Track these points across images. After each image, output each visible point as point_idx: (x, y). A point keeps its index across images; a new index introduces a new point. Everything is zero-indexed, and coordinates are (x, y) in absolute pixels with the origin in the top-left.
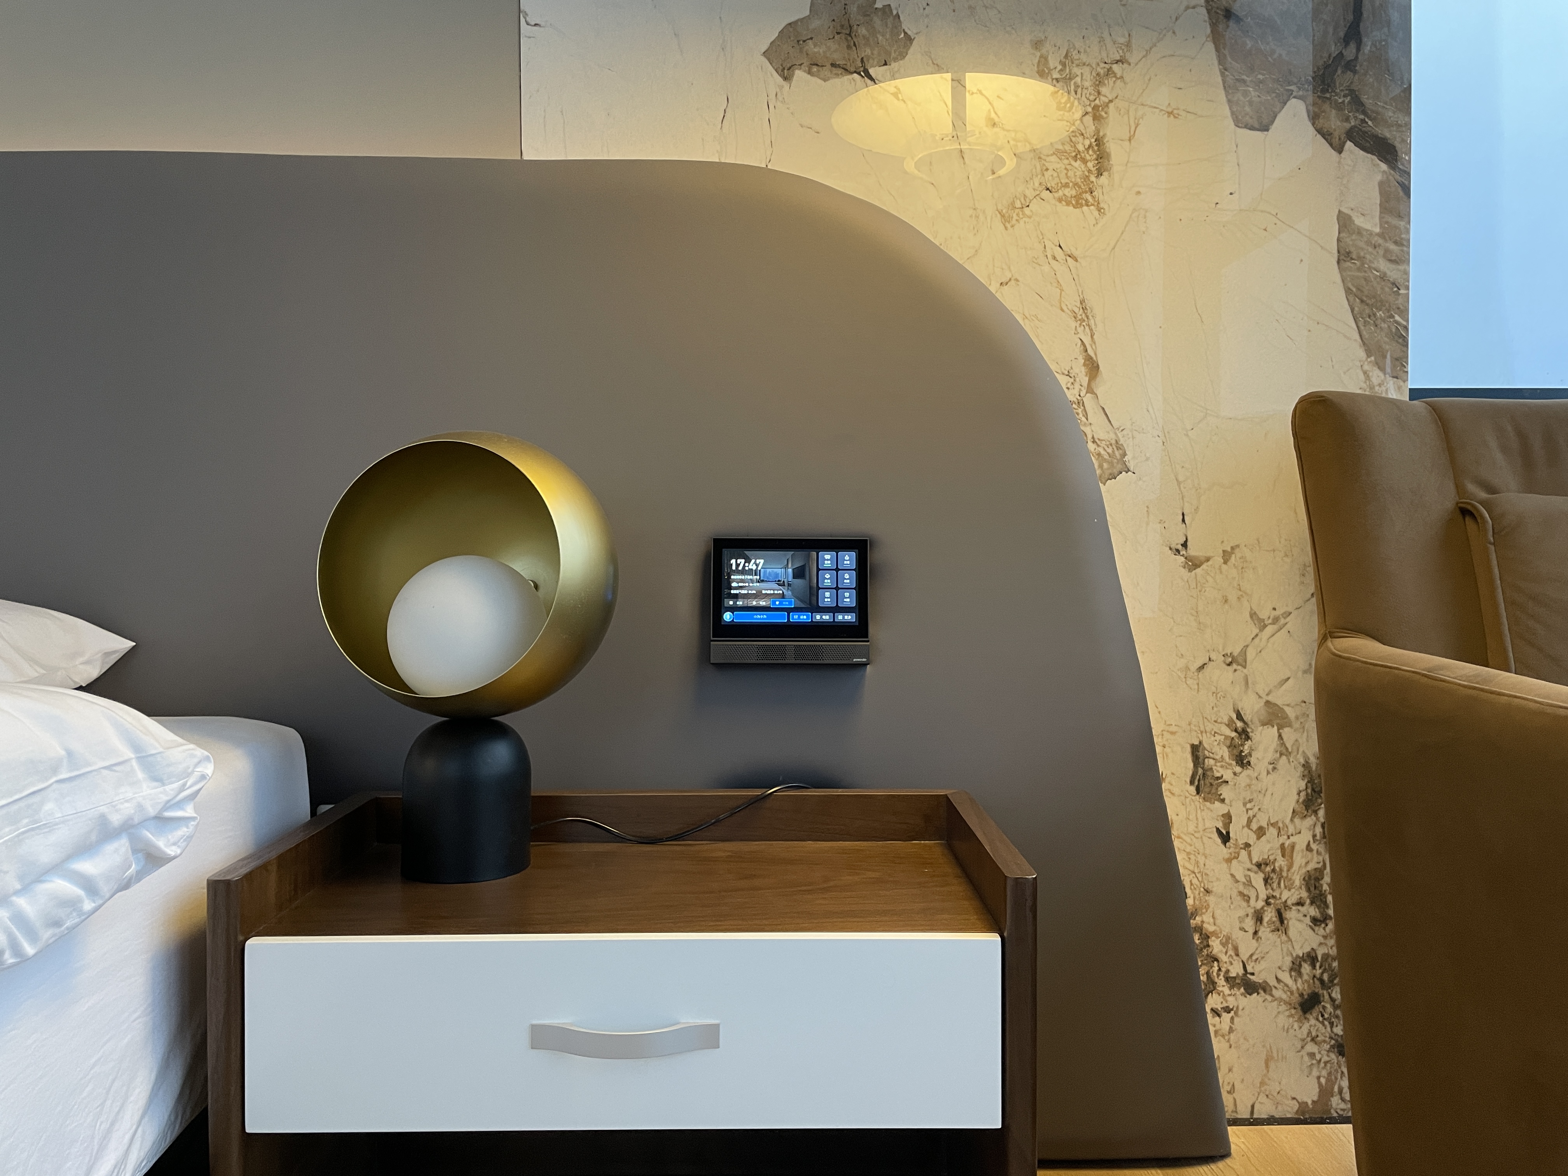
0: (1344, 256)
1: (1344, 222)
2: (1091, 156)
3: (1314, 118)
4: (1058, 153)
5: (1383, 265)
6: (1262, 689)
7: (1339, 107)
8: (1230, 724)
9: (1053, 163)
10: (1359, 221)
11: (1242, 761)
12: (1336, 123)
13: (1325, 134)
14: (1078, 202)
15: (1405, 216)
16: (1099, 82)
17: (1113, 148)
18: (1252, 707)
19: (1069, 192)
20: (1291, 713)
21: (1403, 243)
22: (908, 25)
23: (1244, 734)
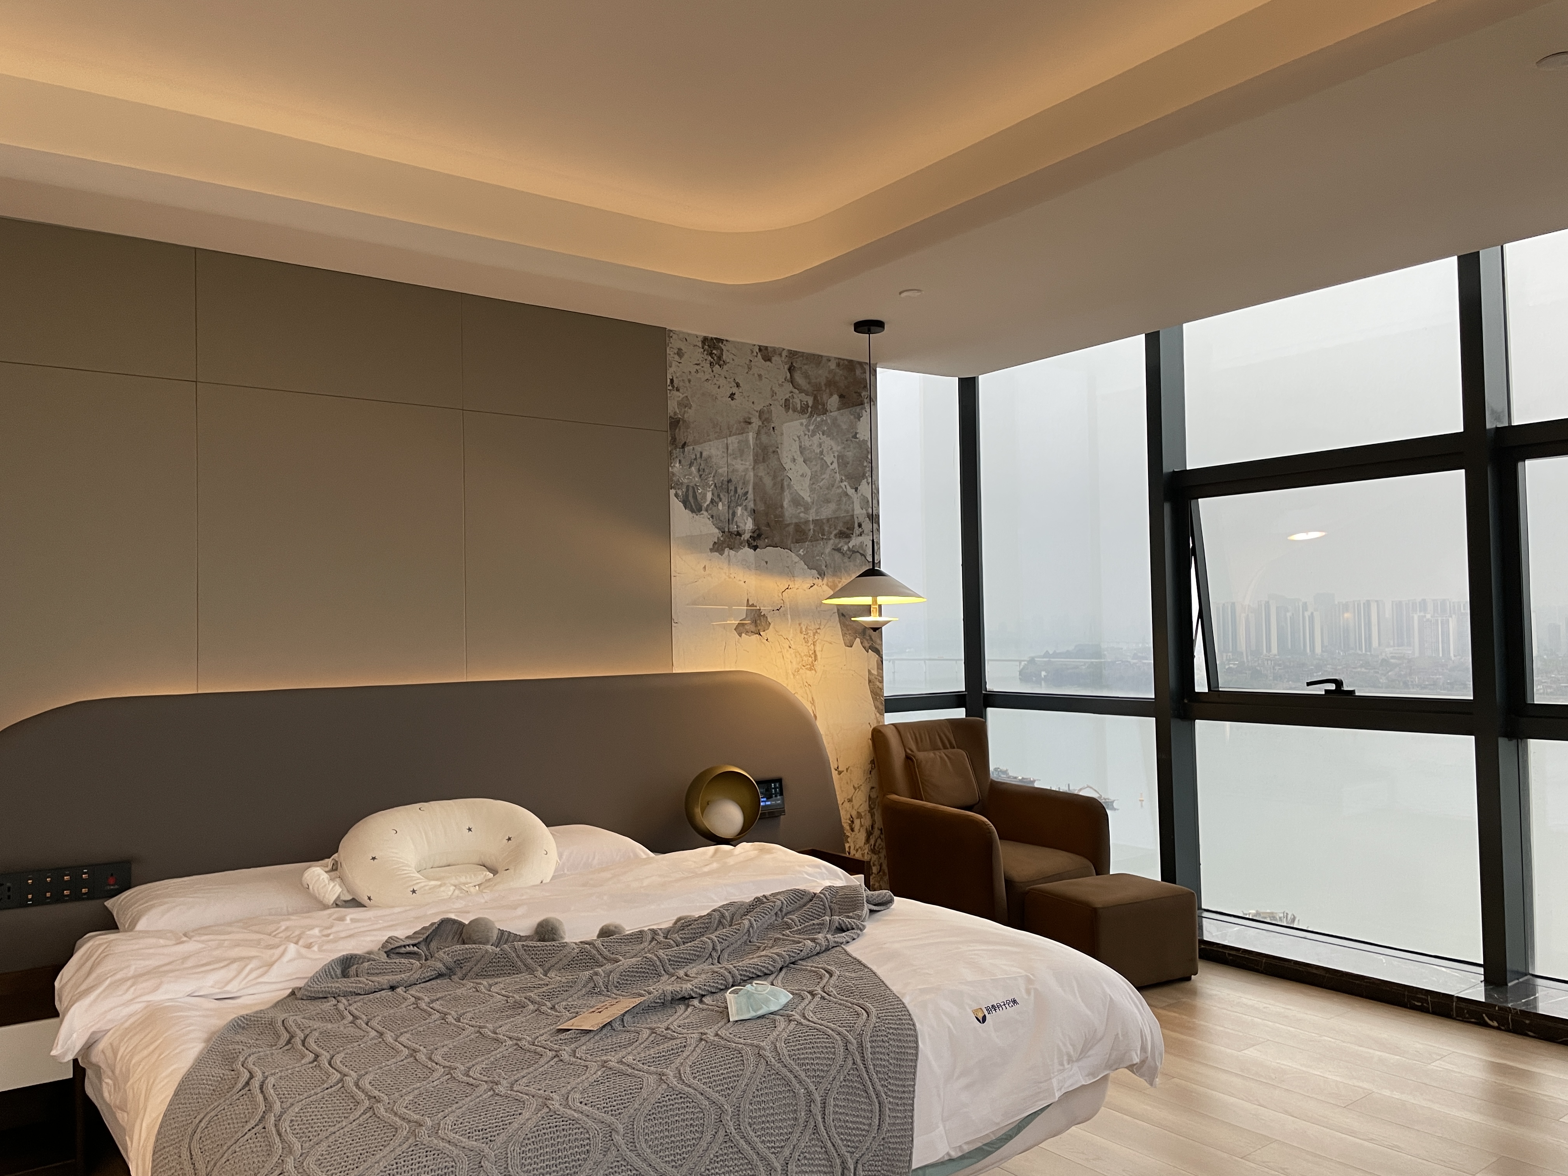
0: (870, 681)
1: (869, 671)
2: (813, 656)
3: (862, 643)
4: (805, 655)
5: (878, 683)
6: (856, 808)
7: (867, 640)
8: (849, 819)
9: (805, 658)
10: (873, 672)
11: (852, 830)
12: (867, 645)
13: (864, 648)
14: (811, 669)
15: (882, 670)
16: (814, 635)
17: (818, 653)
18: (854, 814)
19: (809, 666)
20: (863, 814)
21: (882, 677)
22: (769, 620)
23: (853, 822)
